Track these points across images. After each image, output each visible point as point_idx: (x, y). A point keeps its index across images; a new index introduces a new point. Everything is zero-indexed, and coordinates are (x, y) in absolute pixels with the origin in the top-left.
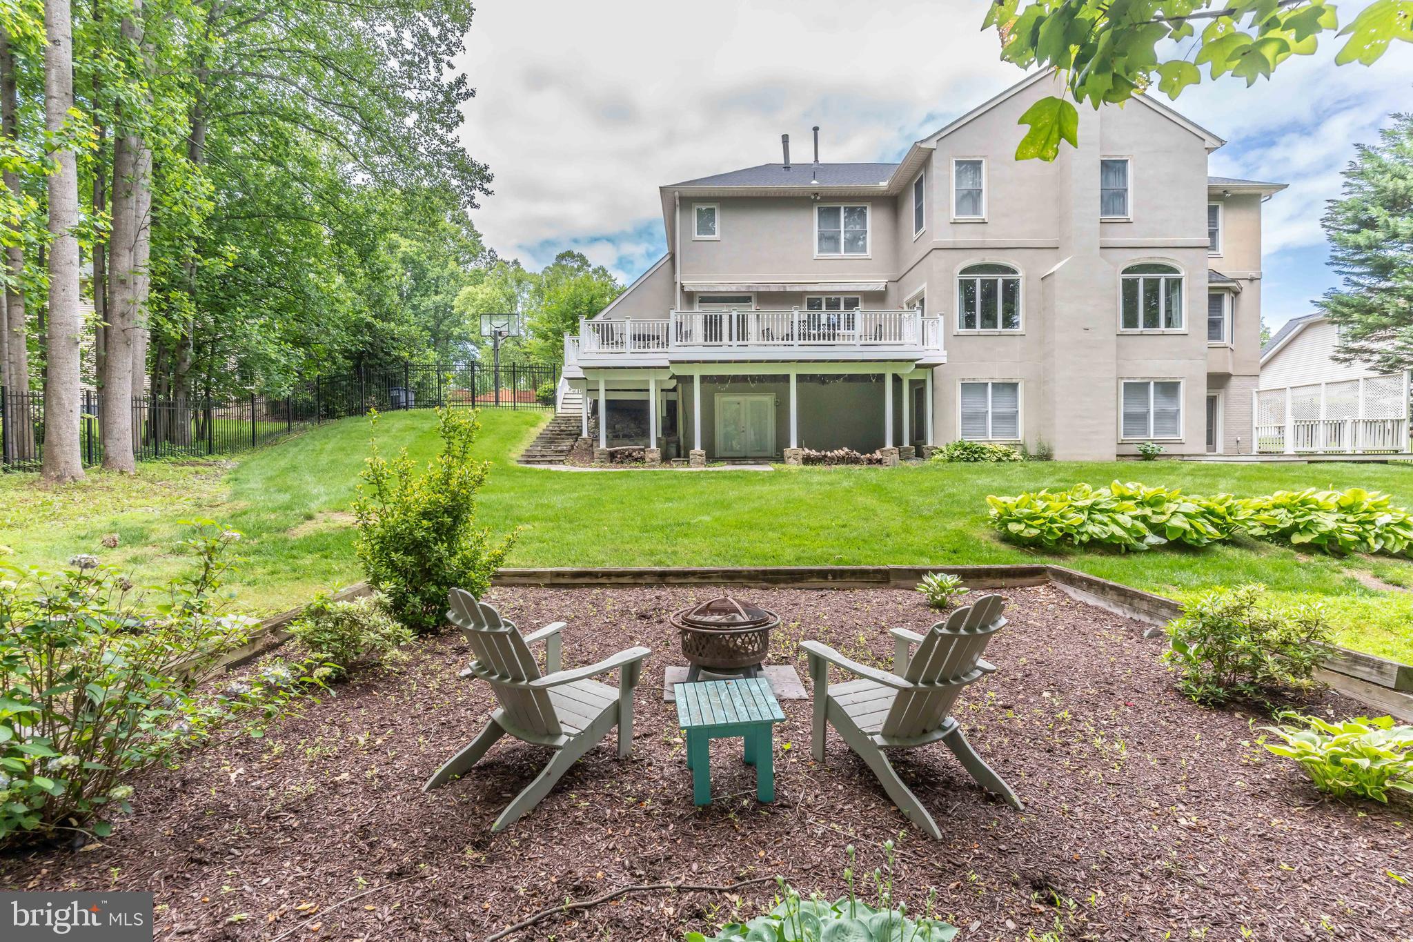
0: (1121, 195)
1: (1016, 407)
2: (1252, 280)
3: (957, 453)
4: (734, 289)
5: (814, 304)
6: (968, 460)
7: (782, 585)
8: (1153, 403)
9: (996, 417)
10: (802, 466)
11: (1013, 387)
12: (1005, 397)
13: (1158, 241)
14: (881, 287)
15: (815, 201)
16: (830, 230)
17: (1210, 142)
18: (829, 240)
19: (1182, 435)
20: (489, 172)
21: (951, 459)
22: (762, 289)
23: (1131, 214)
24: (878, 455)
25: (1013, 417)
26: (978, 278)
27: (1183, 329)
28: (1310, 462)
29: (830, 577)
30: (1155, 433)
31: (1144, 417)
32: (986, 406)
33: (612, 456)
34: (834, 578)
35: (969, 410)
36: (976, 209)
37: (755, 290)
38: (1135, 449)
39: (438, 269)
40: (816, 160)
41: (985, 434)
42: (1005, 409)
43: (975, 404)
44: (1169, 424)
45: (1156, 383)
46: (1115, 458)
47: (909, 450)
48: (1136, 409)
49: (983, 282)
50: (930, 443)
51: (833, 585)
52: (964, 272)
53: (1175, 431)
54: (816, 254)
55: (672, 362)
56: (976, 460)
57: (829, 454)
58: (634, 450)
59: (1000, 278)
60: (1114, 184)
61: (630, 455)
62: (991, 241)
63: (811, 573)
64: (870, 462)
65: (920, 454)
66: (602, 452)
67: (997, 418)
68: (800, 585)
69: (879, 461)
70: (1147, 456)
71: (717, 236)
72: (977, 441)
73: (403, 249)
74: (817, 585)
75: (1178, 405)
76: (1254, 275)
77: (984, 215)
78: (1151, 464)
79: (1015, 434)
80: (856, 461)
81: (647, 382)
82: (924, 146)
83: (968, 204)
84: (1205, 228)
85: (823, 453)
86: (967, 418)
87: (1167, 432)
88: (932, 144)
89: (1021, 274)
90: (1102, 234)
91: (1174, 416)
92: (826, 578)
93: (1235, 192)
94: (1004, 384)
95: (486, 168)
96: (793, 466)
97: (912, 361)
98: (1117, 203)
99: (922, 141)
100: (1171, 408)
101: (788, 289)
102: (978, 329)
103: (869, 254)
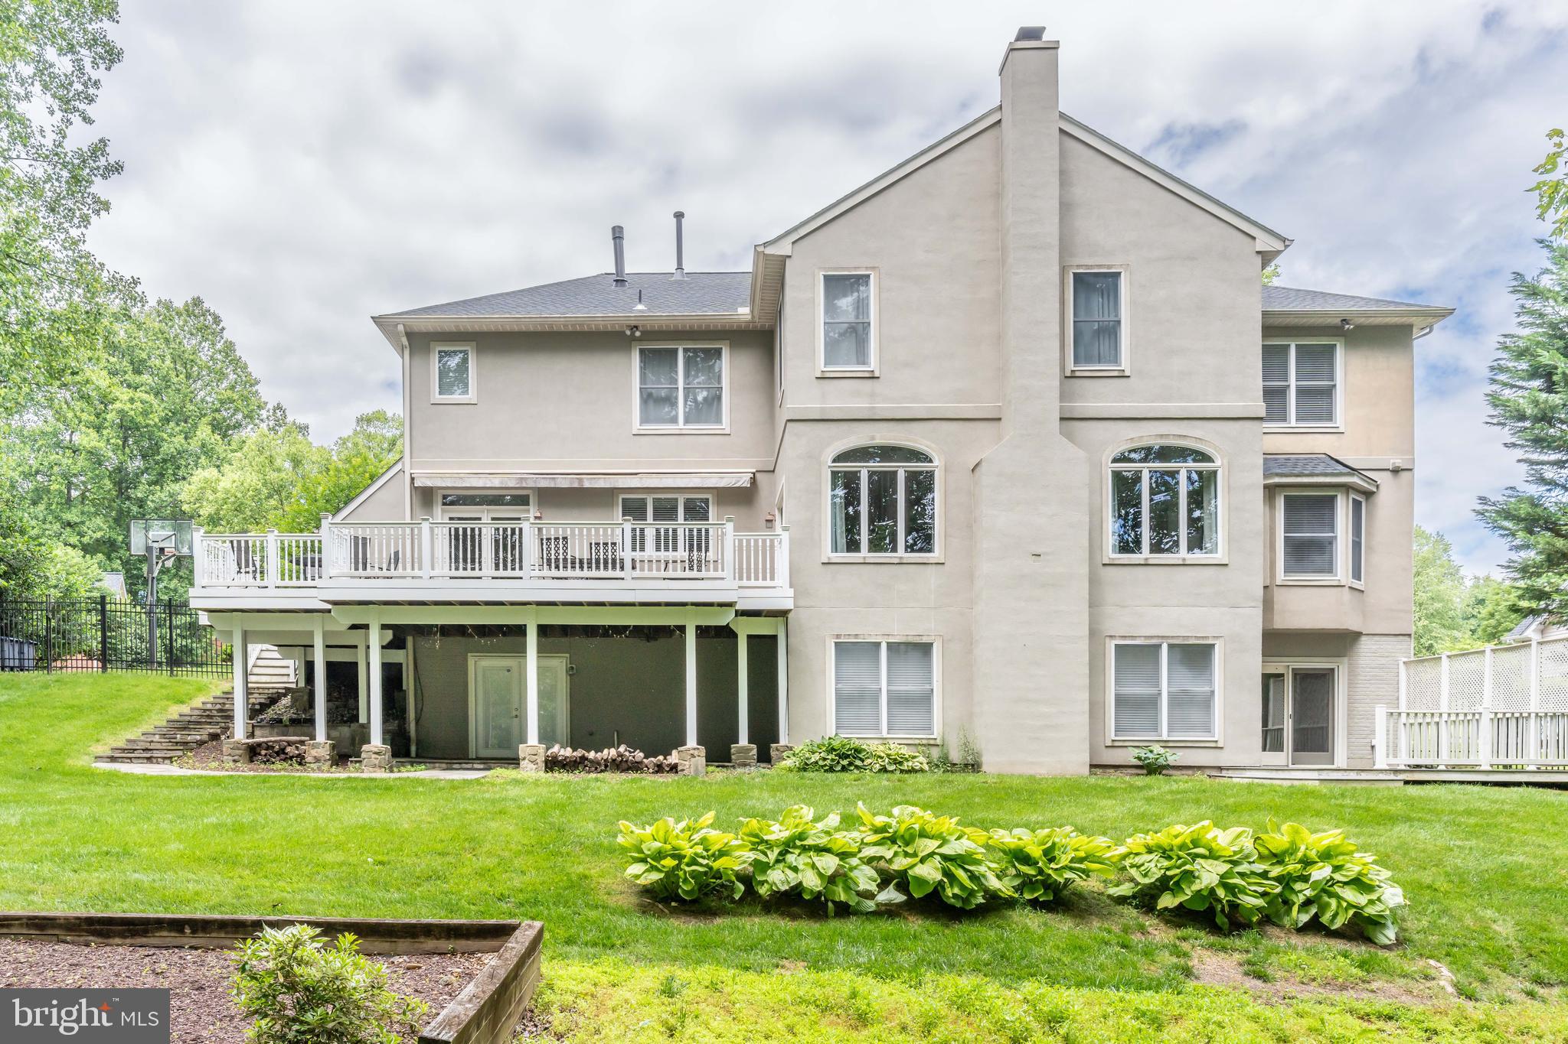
0: (1111, 331)
1: (930, 681)
2: (1396, 471)
3: (815, 758)
4: (496, 482)
5: (634, 509)
6: (831, 770)
7: (118, 941)
8: (1166, 680)
9: (895, 700)
10: (542, 774)
11: (925, 649)
12: (910, 669)
13: (1173, 408)
14: (744, 482)
15: (633, 338)
16: (661, 386)
17: (1264, 243)
18: (655, 402)
19: (1218, 734)
20: (139, 289)
21: (804, 768)
22: (544, 484)
23: (1125, 364)
24: (674, 758)
25: (925, 700)
26: (864, 470)
27: (1219, 556)
28: (1407, 782)
29: (188, 931)
30: (1170, 730)
31: (1151, 703)
32: (878, 680)
33: (253, 752)
34: (194, 932)
35: (847, 687)
36: (862, 356)
37: (531, 484)
38: (1129, 756)
39: (181, 438)
40: (680, 267)
41: (877, 727)
42: (909, 685)
43: (859, 677)
44: (1196, 715)
45: (1171, 647)
46: (1086, 770)
47: (747, 750)
48: (1137, 689)
49: (871, 474)
50: (783, 740)
51: (194, 942)
52: (840, 458)
53: (1208, 728)
54: (636, 426)
55: (335, 603)
56: (844, 769)
57: (592, 755)
58: (290, 744)
59: (901, 470)
60: (1097, 313)
61: (282, 751)
62: (884, 407)
63: (159, 924)
64: (659, 769)
65: (764, 757)
66: (237, 746)
67: (897, 701)
68: (144, 940)
69: (674, 768)
70: (1152, 769)
71: (471, 396)
72: (854, 737)
73: (118, 405)
74: (168, 941)
75: (1210, 682)
76: (1398, 461)
77: (873, 364)
78: (1157, 784)
79: (929, 728)
80: (636, 767)
81: (311, 634)
82: (769, 251)
83: (848, 346)
84: (1257, 383)
85: (579, 753)
86: (843, 700)
87: (1191, 728)
88: (784, 248)
89: (938, 464)
90: (1063, 396)
91: (1207, 702)
92: (181, 931)
93: (1362, 321)
94: (907, 644)
95: (136, 282)
96: (530, 771)
97: (730, 605)
98: (1105, 346)
99: (765, 245)
100: (1198, 688)
101: (587, 485)
102: (864, 552)
103: (725, 425)
